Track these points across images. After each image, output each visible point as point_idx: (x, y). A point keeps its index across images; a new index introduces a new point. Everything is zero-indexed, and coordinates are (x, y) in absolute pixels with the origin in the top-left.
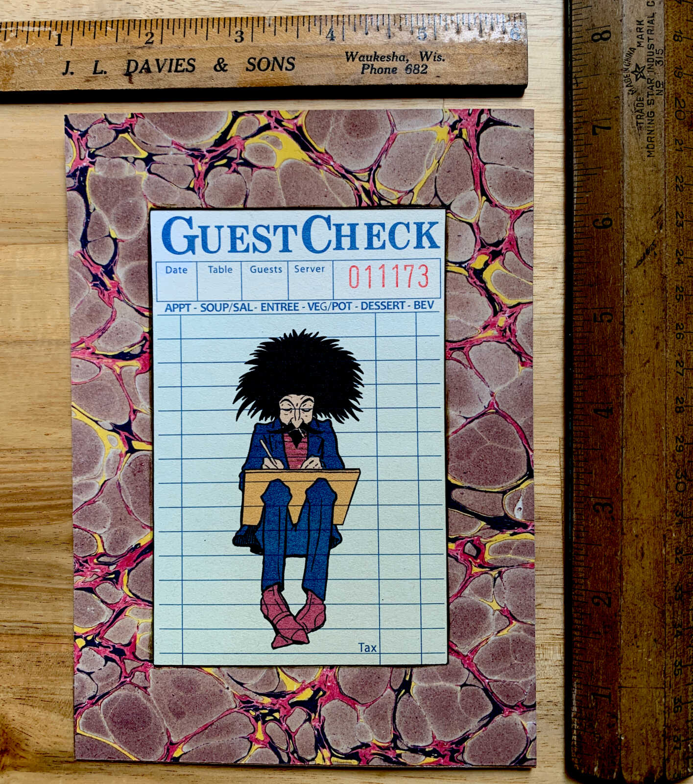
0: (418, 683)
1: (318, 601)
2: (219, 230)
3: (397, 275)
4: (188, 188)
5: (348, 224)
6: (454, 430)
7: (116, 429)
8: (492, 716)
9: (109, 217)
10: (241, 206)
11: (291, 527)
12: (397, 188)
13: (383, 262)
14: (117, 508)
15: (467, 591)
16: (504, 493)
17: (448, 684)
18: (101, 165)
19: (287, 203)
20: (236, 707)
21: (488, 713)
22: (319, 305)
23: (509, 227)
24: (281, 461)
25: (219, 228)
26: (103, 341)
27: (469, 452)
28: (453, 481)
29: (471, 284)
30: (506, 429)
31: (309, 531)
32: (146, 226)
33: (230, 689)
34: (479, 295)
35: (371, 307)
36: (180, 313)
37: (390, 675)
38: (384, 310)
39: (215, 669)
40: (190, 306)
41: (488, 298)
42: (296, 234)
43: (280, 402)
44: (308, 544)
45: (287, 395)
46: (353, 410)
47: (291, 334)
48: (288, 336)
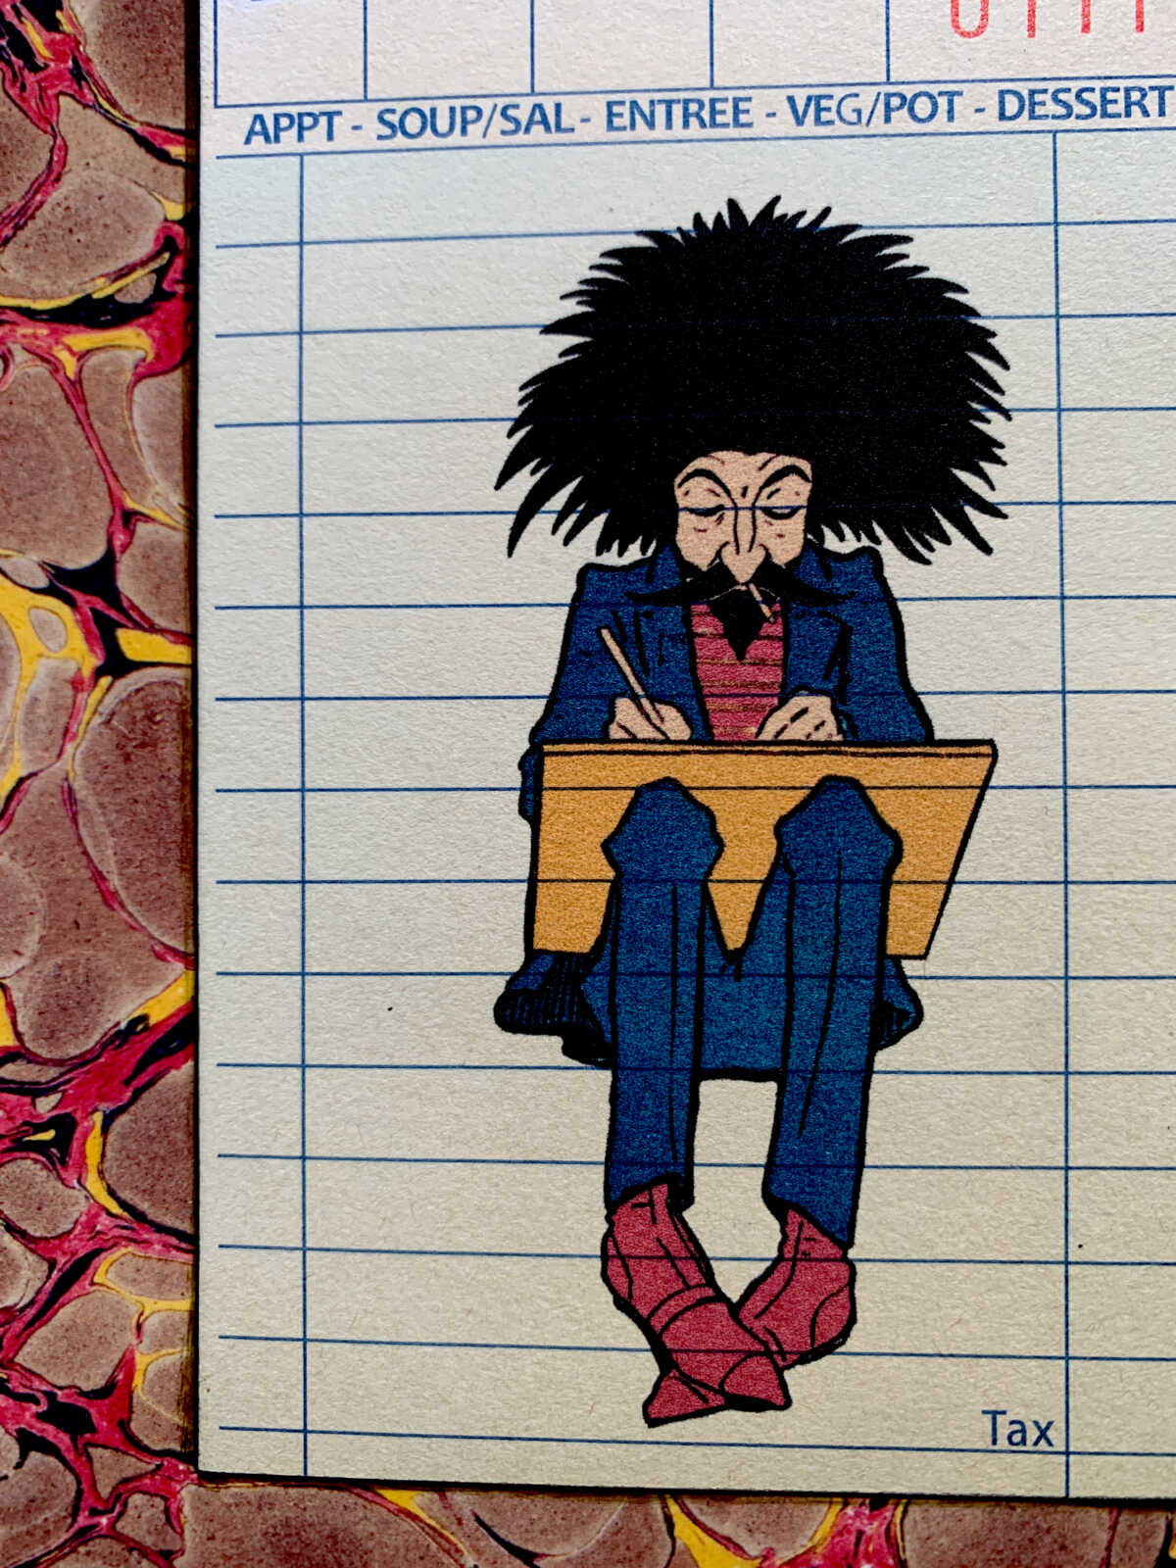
1: (825, 1247)
7: (62, 583)
11: (721, 961)
14: (64, 880)
22: (833, 104)
24: (680, 709)
26: (17, 259)
31: (791, 978)
35: (1037, 108)
36: (300, 148)
37: (1104, 1537)
38: (1090, 121)
39: (427, 1495)
40: (336, 120)
43: (678, 480)
44: (787, 1031)
45: (705, 454)
46: (968, 509)
47: (719, 217)
48: (710, 225)
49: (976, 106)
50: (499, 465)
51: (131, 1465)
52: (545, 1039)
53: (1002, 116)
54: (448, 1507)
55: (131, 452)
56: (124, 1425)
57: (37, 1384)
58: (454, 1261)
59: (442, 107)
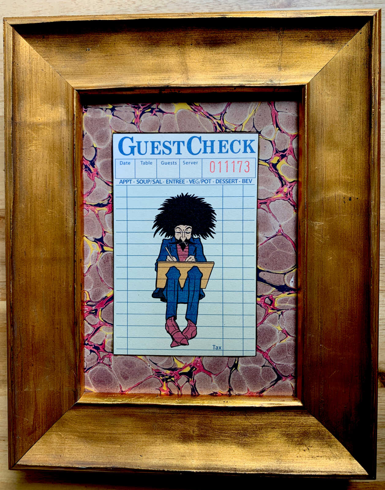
0: (241, 365)
1: (193, 325)
2: (146, 144)
3: (234, 166)
4: (132, 123)
5: (210, 141)
6: (261, 243)
7: (96, 240)
8: (276, 381)
9: (93, 137)
10: (157, 132)
11: (180, 289)
12: (234, 123)
13: (226, 160)
14: (96, 279)
15: (266, 321)
16: (285, 274)
17: (256, 366)
18: (90, 112)
19: (180, 130)
20: (153, 375)
21: (275, 379)
22: (195, 181)
23: (290, 143)
24: (176, 257)
25: (146, 142)
26: (90, 198)
27: (268, 254)
28: (260, 268)
29: (271, 171)
30: (287, 243)
31: (189, 291)
32: (111, 142)
33: (151, 366)
34: (275, 176)
35: (221, 182)
36: (127, 184)
37: (227, 361)
38: (227, 184)
39: (143, 357)
40: (131, 181)
41: (279, 178)
42: (184, 146)
43: (175, 228)
44: (188, 298)
45: (178, 225)
46: (211, 233)
47: (180, 195)
49: (213, 181)
51: (105, 354)
53: (216, 183)
54: (146, 358)
55: (105, 224)
56: (104, 349)
57: (92, 344)
58: (147, 327)
59: (145, 180)
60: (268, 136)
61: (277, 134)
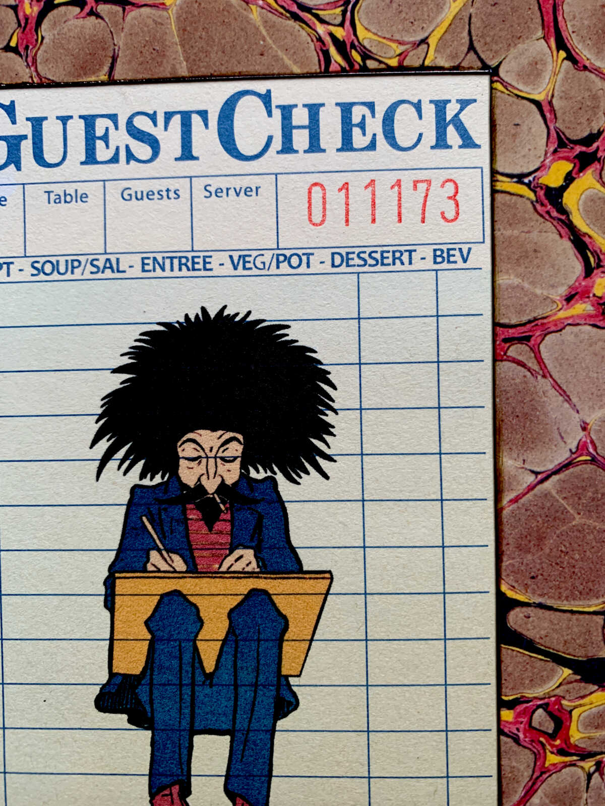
2: (65, 124)
3: (399, 200)
4: (7, 48)
5: (305, 106)
6: (511, 495)
10: (104, 78)
11: (202, 678)
12: (397, 37)
13: (372, 175)
15: (536, 800)
19: (190, 69)
22: (251, 259)
24: (181, 556)
25: (64, 120)
27: (541, 539)
28: (510, 594)
29: (541, 216)
31: (236, 686)
34: (558, 237)
35: (350, 261)
38: (375, 268)
40: (11, 266)
41: (573, 242)
42: (206, 126)
43: (179, 444)
44: (235, 712)
45: (192, 431)
46: (318, 458)
47: (197, 315)
48: (193, 320)
49: (321, 260)
50: (92, 437)
52: (119, 716)
53: (333, 265)
59: (62, 260)
60: (525, 83)
61: (561, 76)
